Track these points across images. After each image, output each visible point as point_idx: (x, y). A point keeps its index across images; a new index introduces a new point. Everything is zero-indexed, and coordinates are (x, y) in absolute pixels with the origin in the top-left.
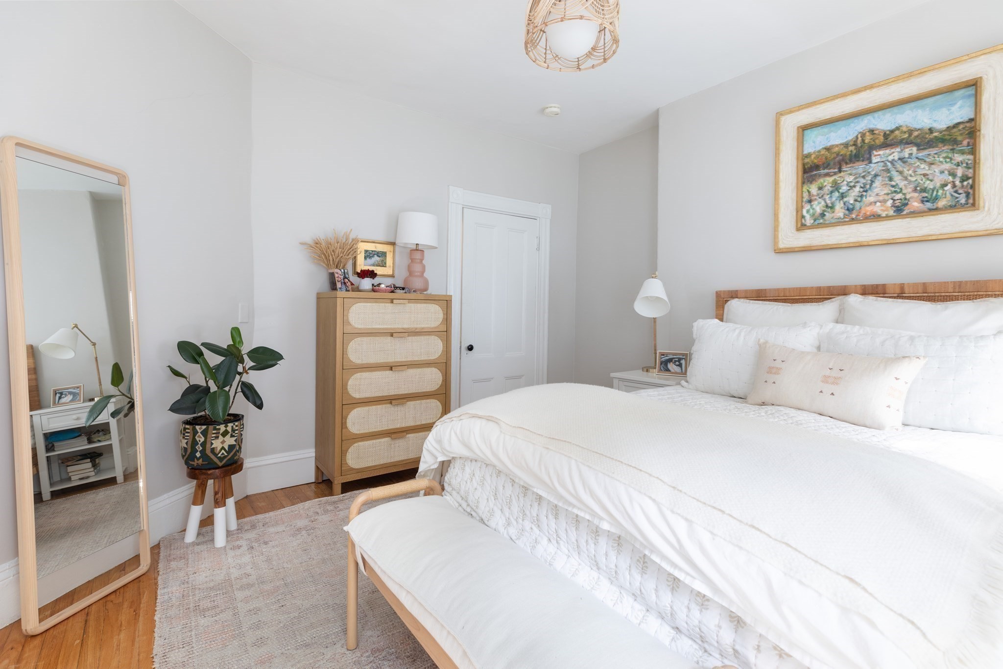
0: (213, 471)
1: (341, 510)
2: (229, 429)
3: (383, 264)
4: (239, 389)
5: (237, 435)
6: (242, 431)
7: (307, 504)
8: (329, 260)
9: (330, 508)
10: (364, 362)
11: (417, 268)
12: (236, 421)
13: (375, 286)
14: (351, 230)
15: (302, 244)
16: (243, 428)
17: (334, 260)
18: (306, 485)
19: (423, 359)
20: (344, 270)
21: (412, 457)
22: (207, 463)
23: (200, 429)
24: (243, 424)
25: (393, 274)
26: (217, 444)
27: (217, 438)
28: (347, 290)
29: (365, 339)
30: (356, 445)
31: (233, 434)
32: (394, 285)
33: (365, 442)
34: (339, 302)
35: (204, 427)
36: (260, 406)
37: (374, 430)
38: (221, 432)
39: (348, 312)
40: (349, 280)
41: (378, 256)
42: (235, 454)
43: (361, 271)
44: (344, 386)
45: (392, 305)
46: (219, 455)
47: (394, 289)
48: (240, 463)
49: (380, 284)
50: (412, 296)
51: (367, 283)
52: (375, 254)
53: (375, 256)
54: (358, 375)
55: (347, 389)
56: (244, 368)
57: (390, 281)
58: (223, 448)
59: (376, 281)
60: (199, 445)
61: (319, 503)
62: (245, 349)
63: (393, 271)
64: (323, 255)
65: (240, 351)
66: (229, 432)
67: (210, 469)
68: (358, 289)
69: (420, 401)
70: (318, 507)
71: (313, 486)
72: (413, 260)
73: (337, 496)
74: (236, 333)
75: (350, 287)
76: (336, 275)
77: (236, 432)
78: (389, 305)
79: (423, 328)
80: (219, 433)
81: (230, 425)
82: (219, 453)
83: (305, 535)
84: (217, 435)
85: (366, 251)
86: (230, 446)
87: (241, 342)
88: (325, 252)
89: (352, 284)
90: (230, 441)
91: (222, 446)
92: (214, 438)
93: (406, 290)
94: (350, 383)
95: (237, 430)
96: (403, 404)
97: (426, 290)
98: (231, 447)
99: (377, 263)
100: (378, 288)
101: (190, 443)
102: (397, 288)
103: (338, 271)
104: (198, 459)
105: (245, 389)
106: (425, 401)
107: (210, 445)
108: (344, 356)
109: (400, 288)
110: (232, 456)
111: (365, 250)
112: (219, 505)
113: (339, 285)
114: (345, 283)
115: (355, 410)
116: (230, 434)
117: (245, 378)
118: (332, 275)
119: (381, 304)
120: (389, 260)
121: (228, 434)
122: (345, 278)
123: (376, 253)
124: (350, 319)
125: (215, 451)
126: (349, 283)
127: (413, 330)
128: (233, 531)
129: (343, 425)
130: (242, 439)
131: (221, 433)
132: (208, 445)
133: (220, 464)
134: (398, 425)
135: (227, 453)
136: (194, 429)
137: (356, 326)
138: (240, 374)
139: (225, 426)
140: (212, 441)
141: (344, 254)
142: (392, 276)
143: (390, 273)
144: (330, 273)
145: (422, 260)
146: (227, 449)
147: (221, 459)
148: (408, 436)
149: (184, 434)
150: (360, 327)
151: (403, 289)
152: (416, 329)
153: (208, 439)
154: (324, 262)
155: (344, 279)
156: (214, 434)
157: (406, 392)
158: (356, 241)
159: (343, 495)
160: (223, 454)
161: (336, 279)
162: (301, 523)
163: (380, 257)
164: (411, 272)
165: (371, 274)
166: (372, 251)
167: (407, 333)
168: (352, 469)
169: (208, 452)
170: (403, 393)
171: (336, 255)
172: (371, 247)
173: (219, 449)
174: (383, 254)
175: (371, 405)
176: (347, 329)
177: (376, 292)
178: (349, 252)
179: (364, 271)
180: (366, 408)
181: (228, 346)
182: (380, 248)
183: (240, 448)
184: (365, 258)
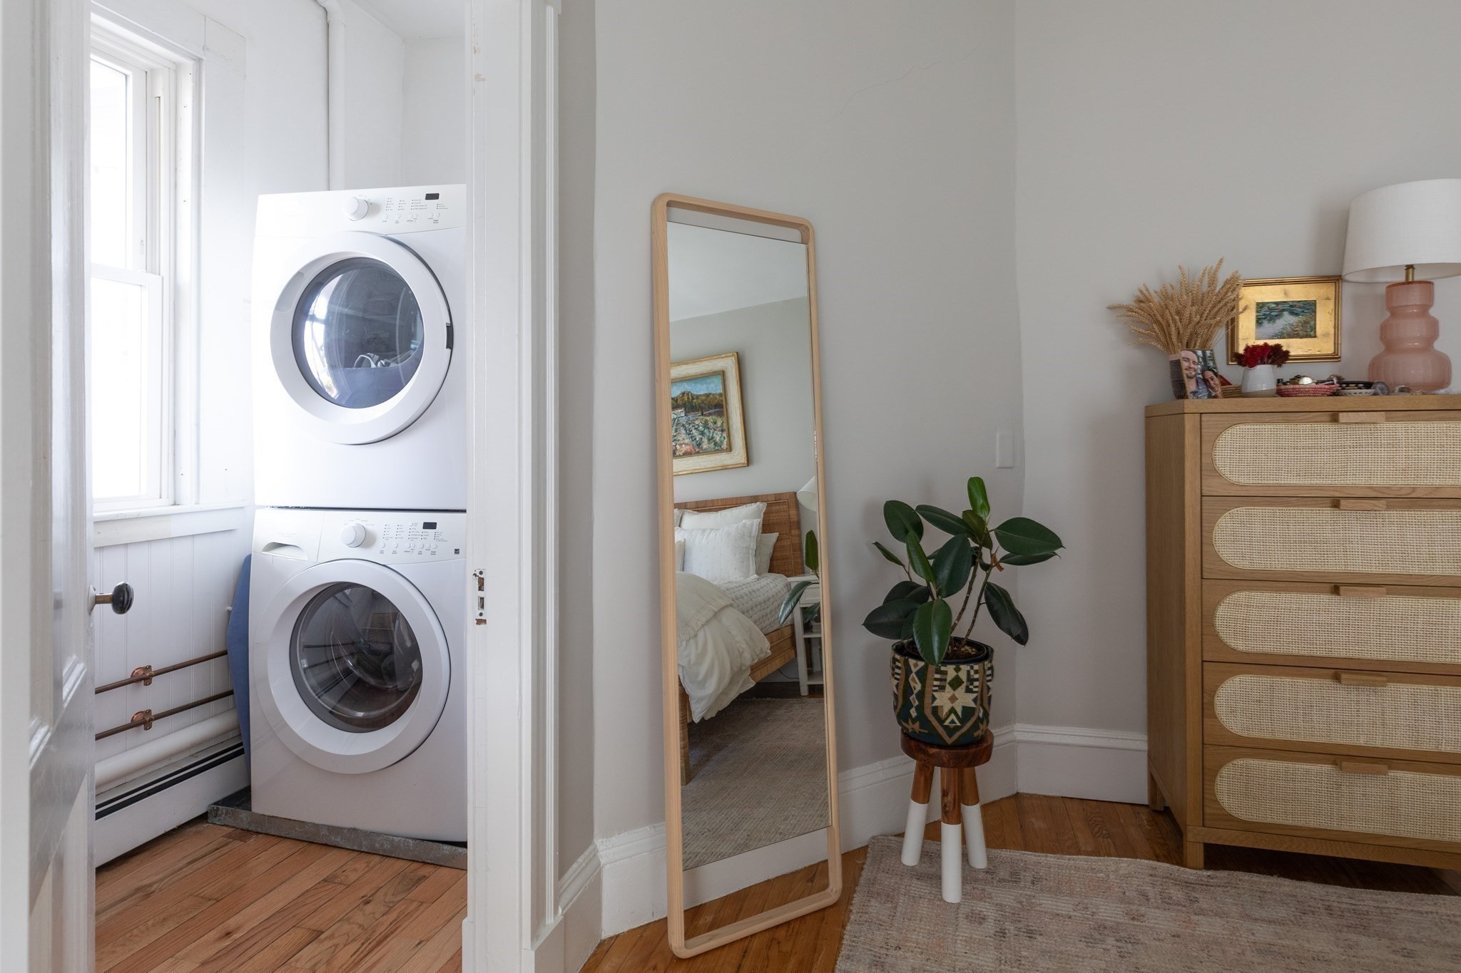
0: (937, 750)
1: (1201, 912)
2: (963, 676)
3: (1308, 331)
4: (983, 600)
5: (976, 690)
6: (990, 681)
7: (1126, 865)
8: (1170, 334)
9: (1177, 894)
10: (1256, 567)
11: (1412, 330)
12: (977, 661)
13: (1285, 384)
14: (1221, 261)
15: (1111, 308)
16: (992, 675)
17: (1181, 332)
18: (1128, 806)
19: (1438, 572)
20: (1204, 353)
21: (1409, 835)
22: (927, 731)
23: (916, 665)
24: (991, 668)
25: (1336, 352)
26: (943, 700)
27: (942, 688)
28: (1210, 396)
29: (1259, 511)
30: (1240, 762)
31: (971, 687)
32: (1339, 379)
33: (1264, 762)
34: (1190, 423)
35: (921, 664)
36: (1022, 638)
37: (1288, 737)
38: (949, 678)
39: (1213, 447)
40: (1216, 374)
41: (1292, 313)
42: (975, 727)
43: (1247, 349)
44: (1207, 619)
45: (1333, 427)
46: (947, 723)
47: (1341, 386)
48: (985, 745)
49: (1299, 377)
50: (1398, 401)
51: (1263, 377)
52: (1284, 310)
53: (1286, 313)
54: (1241, 596)
55: (1213, 625)
56: (993, 556)
57: (1326, 370)
58: (953, 711)
59: (1287, 371)
60: (914, 695)
61: (1151, 872)
62: (993, 521)
63: (1336, 344)
64: (1155, 325)
65: (982, 523)
66: (963, 682)
67: (932, 745)
68: (1238, 393)
69: (1432, 688)
70: (1148, 879)
71: (1144, 815)
72: (1394, 312)
73: (1194, 871)
74: (976, 487)
75: (1219, 390)
76: (1185, 364)
77: (976, 683)
78: (1327, 429)
79: (1438, 488)
80: (945, 680)
81: (965, 668)
82: (946, 719)
83: (1114, 951)
84: (943, 683)
85: (1260, 306)
86: (964, 708)
87: (986, 506)
88: (1160, 318)
89: (1224, 382)
90: (965, 699)
91: (951, 705)
92: (937, 688)
93: (1378, 388)
94: (1221, 611)
95: (977, 680)
96: (1374, 684)
97: (1444, 382)
98: (968, 712)
99: (1289, 330)
100: (1292, 386)
101: (901, 687)
102: (1348, 384)
103: (1190, 355)
104: (914, 721)
105: (993, 600)
106: (1448, 688)
107: (930, 701)
108: (1205, 548)
109: (1357, 383)
110: (968, 731)
111: (1258, 304)
112: (948, 818)
113: (1191, 386)
114: (1206, 381)
115: (1237, 679)
116: (964, 685)
117: (996, 578)
118: (1176, 365)
119: (1302, 426)
120: (1324, 321)
121: (960, 685)
122: (1206, 368)
123: (1287, 306)
124: (1219, 463)
125: (939, 714)
126: (1217, 381)
127: (1403, 492)
128: (979, 870)
129: (1206, 708)
130: (990, 697)
131: (948, 681)
132: (927, 700)
133: (949, 741)
134: (1361, 738)
135: (960, 722)
136: (907, 664)
137: (1234, 479)
138: (986, 568)
139: (955, 669)
140: (935, 694)
141: (1205, 316)
142: (1335, 357)
143: (1328, 348)
144: (1172, 362)
145: (1425, 308)
146: (960, 714)
147: (950, 731)
148: (1392, 773)
149: (893, 669)
150: (1243, 480)
151: (1368, 385)
152: (1414, 489)
153: (928, 689)
154: (1158, 340)
155: (1203, 373)
156: (936, 679)
157: (1384, 657)
158: (1233, 284)
159: (1209, 873)
160: (953, 722)
161: (1185, 372)
162: (1109, 911)
163: (1297, 314)
164: (1390, 344)
165: (1276, 356)
166: (1277, 303)
167: (1384, 502)
168: (1229, 818)
169: (928, 712)
170: (1375, 656)
171: (1185, 321)
172: (1272, 295)
173: (946, 710)
174: (1309, 308)
175: (1279, 675)
176: (1211, 486)
177: (1288, 396)
178: (1216, 309)
179: (1255, 348)
180: (1266, 680)
181: (964, 512)
182: (1298, 293)
183: (986, 714)
184: (1259, 322)
